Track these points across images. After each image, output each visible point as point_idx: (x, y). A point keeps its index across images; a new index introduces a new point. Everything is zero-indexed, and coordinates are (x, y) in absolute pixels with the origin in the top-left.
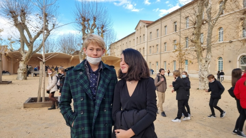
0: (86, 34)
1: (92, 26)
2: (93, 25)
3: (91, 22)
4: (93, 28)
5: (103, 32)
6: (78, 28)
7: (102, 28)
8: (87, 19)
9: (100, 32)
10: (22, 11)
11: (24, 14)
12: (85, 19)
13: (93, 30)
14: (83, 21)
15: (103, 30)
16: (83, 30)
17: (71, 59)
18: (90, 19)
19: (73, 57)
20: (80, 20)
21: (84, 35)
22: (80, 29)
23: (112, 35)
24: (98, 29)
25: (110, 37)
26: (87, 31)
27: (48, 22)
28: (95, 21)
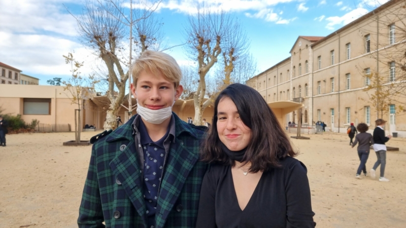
0: (205, 64)
1: (214, 51)
2: (216, 49)
3: (213, 45)
4: (216, 54)
5: (233, 59)
6: (192, 56)
7: (232, 53)
8: (205, 40)
9: (228, 60)
10: (111, 35)
11: (114, 39)
12: (202, 40)
13: (216, 57)
14: (200, 43)
15: (233, 56)
16: (200, 59)
17: (183, 106)
18: (212, 41)
19: (185, 102)
20: (196, 41)
21: (201, 66)
22: (196, 57)
23: (249, 65)
24: (224, 54)
25: (245, 68)
26: (207, 60)
28: (220, 43)
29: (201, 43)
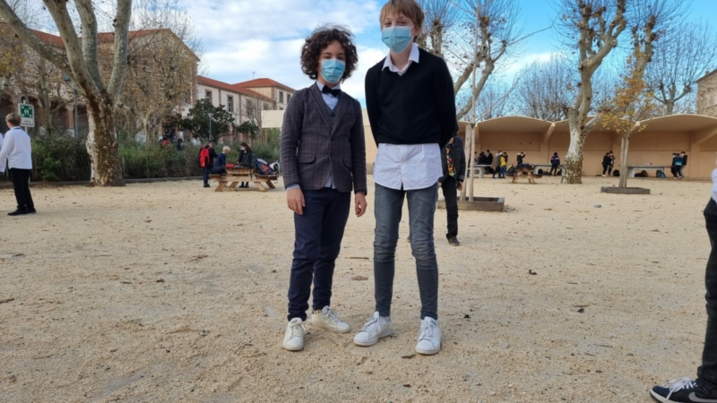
5: (654, 37)
7: (651, 26)
10: (436, 23)
13: (615, 37)
14: (584, 16)
16: (584, 46)
19: (553, 124)
21: (583, 56)
24: (634, 31)
26: (598, 44)
27: (491, 38)
29: (587, 16)
